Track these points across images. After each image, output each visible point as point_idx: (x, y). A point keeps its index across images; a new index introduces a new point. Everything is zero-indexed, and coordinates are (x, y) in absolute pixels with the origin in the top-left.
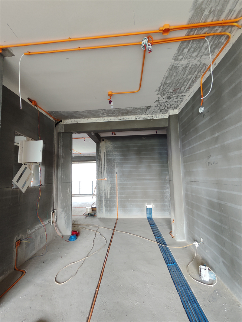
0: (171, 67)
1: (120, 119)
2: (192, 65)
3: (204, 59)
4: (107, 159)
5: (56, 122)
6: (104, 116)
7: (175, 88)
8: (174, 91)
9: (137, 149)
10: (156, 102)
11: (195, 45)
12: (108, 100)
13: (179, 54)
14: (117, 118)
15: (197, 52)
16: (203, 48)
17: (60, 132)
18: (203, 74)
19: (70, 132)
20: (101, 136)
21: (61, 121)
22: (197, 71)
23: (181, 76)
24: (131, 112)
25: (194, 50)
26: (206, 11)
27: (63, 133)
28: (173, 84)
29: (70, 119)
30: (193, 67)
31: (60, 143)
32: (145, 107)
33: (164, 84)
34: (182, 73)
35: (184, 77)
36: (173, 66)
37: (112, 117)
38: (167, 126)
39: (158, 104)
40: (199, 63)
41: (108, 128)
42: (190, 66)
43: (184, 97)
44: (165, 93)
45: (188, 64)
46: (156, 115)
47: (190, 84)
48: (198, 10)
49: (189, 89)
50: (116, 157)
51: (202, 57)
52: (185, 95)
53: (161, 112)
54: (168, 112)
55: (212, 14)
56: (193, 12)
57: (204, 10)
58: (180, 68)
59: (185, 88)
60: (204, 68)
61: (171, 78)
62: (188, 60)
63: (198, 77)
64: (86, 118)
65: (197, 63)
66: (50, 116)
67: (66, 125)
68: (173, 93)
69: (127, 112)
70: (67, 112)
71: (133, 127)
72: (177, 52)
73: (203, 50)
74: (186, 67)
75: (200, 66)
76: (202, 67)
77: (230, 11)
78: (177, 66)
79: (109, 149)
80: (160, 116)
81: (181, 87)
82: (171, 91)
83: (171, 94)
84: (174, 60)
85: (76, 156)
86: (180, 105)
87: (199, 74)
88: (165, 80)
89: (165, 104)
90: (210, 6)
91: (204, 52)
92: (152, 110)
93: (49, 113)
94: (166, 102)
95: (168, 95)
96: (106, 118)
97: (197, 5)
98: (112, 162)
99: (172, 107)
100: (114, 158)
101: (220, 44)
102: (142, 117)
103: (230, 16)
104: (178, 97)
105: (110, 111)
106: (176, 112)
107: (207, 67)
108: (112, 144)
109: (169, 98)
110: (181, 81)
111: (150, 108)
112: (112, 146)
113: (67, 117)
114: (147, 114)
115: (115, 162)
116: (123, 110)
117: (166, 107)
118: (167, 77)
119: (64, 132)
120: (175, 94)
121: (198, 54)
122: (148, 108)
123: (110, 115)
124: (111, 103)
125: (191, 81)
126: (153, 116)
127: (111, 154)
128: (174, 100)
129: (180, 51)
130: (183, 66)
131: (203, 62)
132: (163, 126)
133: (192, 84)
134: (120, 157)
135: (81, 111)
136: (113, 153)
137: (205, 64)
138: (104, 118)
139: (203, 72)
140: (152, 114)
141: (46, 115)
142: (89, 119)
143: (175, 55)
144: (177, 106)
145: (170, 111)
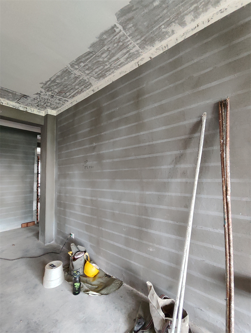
0: (65, 69)
3: (91, 80)
7: (61, 90)
10: (36, 94)
11: (90, 65)
15: (89, 71)
16: (94, 71)
23: (71, 82)
25: (88, 68)
26: (106, 47)
28: (61, 85)
30: (82, 80)
32: (21, 95)
33: (52, 81)
34: (73, 81)
35: (73, 85)
36: (67, 70)
38: (43, 124)
39: (38, 97)
43: (66, 102)
44: (50, 90)
45: (80, 76)
46: (31, 108)
47: (76, 93)
48: (101, 41)
49: (73, 97)
51: (91, 78)
53: (38, 108)
54: (46, 110)
55: (108, 51)
57: (105, 45)
58: (72, 75)
61: (62, 79)
62: (81, 73)
63: (83, 90)
65: (86, 80)
68: (58, 93)
72: (75, 61)
73: (94, 73)
74: (78, 78)
78: (70, 72)
80: (35, 111)
81: (67, 92)
82: (56, 90)
83: (56, 94)
84: (71, 65)
86: (60, 107)
87: (85, 89)
88: (55, 77)
89: (46, 100)
90: (109, 46)
91: (94, 75)
92: (28, 101)
95: (52, 93)
97: (102, 38)
99: (51, 106)
102: (12, 104)
104: (61, 100)
106: (54, 113)
109: (52, 96)
110: (69, 87)
111: (26, 98)
114: (20, 103)
117: (45, 105)
118: (58, 77)
120: (59, 96)
121: (89, 74)
122: (23, 97)
125: (77, 91)
126: (26, 108)
128: (56, 101)
129: (78, 61)
130: (76, 76)
131: (91, 82)
132: (38, 123)
139: (88, 89)
140: (26, 105)
143: (73, 62)
144: (57, 108)
145: (48, 109)
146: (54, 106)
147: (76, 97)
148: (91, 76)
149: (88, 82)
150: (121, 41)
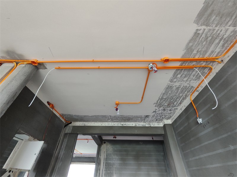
0: (167, 86)
1: (122, 125)
2: (184, 86)
3: (192, 83)
4: (106, 163)
5: (67, 124)
6: (109, 121)
7: (169, 103)
8: (168, 104)
9: (135, 153)
10: (153, 112)
11: (186, 73)
12: (115, 108)
13: (174, 78)
14: (120, 124)
15: (187, 77)
16: (191, 75)
17: (67, 133)
18: (191, 93)
19: (76, 134)
20: (103, 139)
21: (71, 123)
22: (187, 91)
23: (174, 93)
24: (132, 119)
25: (185, 76)
26: (195, 50)
27: (69, 133)
28: (168, 99)
29: (80, 121)
30: (184, 88)
31: (63, 144)
32: (144, 116)
33: (161, 99)
34: (176, 92)
35: (177, 94)
36: (169, 86)
37: (116, 123)
38: (163, 133)
39: (155, 114)
40: (188, 85)
41: (111, 132)
42: (182, 87)
43: (176, 110)
44: (161, 105)
45: (180, 85)
46: (152, 123)
47: (182, 100)
48: (189, 49)
49: (180, 104)
50: (116, 161)
51: (191, 82)
52: (177, 109)
53: (157, 121)
54: (163, 121)
55: (199, 53)
56: (185, 51)
57: (194, 50)
58: (174, 87)
59: (177, 103)
60: (192, 89)
61: (167, 94)
62: (181, 83)
63: (187, 95)
64: (93, 121)
65: (187, 85)
66: (63, 118)
67: (74, 127)
68: (167, 106)
69: (129, 119)
70: (78, 116)
71: (133, 133)
72: (173, 76)
73: (192, 77)
74: (179, 87)
75: (189, 87)
76: (191, 89)
77: (212, 52)
78: (172, 86)
79: (109, 152)
80: (156, 124)
81: (175, 102)
82: (166, 104)
83: (166, 107)
84: (170, 81)
85: (77, 156)
86: (173, 116)
87: (188, 93)
88: (162, 95)
89: (161, 114)
90: (198, 48)
91: (192, 78)
92: (150, 119)
93: (62, 115)
94: (161, 113)
95: (163, 107)
96: (110, 123)
97: (189, 47)
98: (111, 167)
99: (166, 117)
100: (113, 162)
101: (204, 74)
102: (141, 124)
103: (212, 55)
104: (171, 110)
105: (114, 117)
106: (169, 122)
107: (194, 89)
108: (112, 148)
109: (164, 110)
110: (174, 98)
111: (148, 117)
112: (112, 149)
113: (76, 120)
114: (145, 122)
115: (114, 167)
116: (125, 117)
117: (161, 118)
118: (164, 94)
119: (71, 133)
120: (169, 107)
121: (188, 79)
122: (146, 117)
123: (114, 120)
124: (117, 110)
125: (182, 98)
126: (150, 124)
127: (111, 157)
128: (168, 112)
129: (175, 75)
130: (177, 87)
131: (192, 85)
132: (160, 134)
133: (183, 100)
134: (119, 162)
135: (90, 115)
136: (112, 156)
137: (193, 86)
138: (108, 123)
139: (191, 92)
140: (149, 122)
141: (59, 117)
142: (96, 123)
143: (171, 79)
144: (170, 117)
145: (164, 121)
146: (167, 117)
147: (183, 103)
148: (191, 81)
149: (189, 86)
150: (209, 36)
